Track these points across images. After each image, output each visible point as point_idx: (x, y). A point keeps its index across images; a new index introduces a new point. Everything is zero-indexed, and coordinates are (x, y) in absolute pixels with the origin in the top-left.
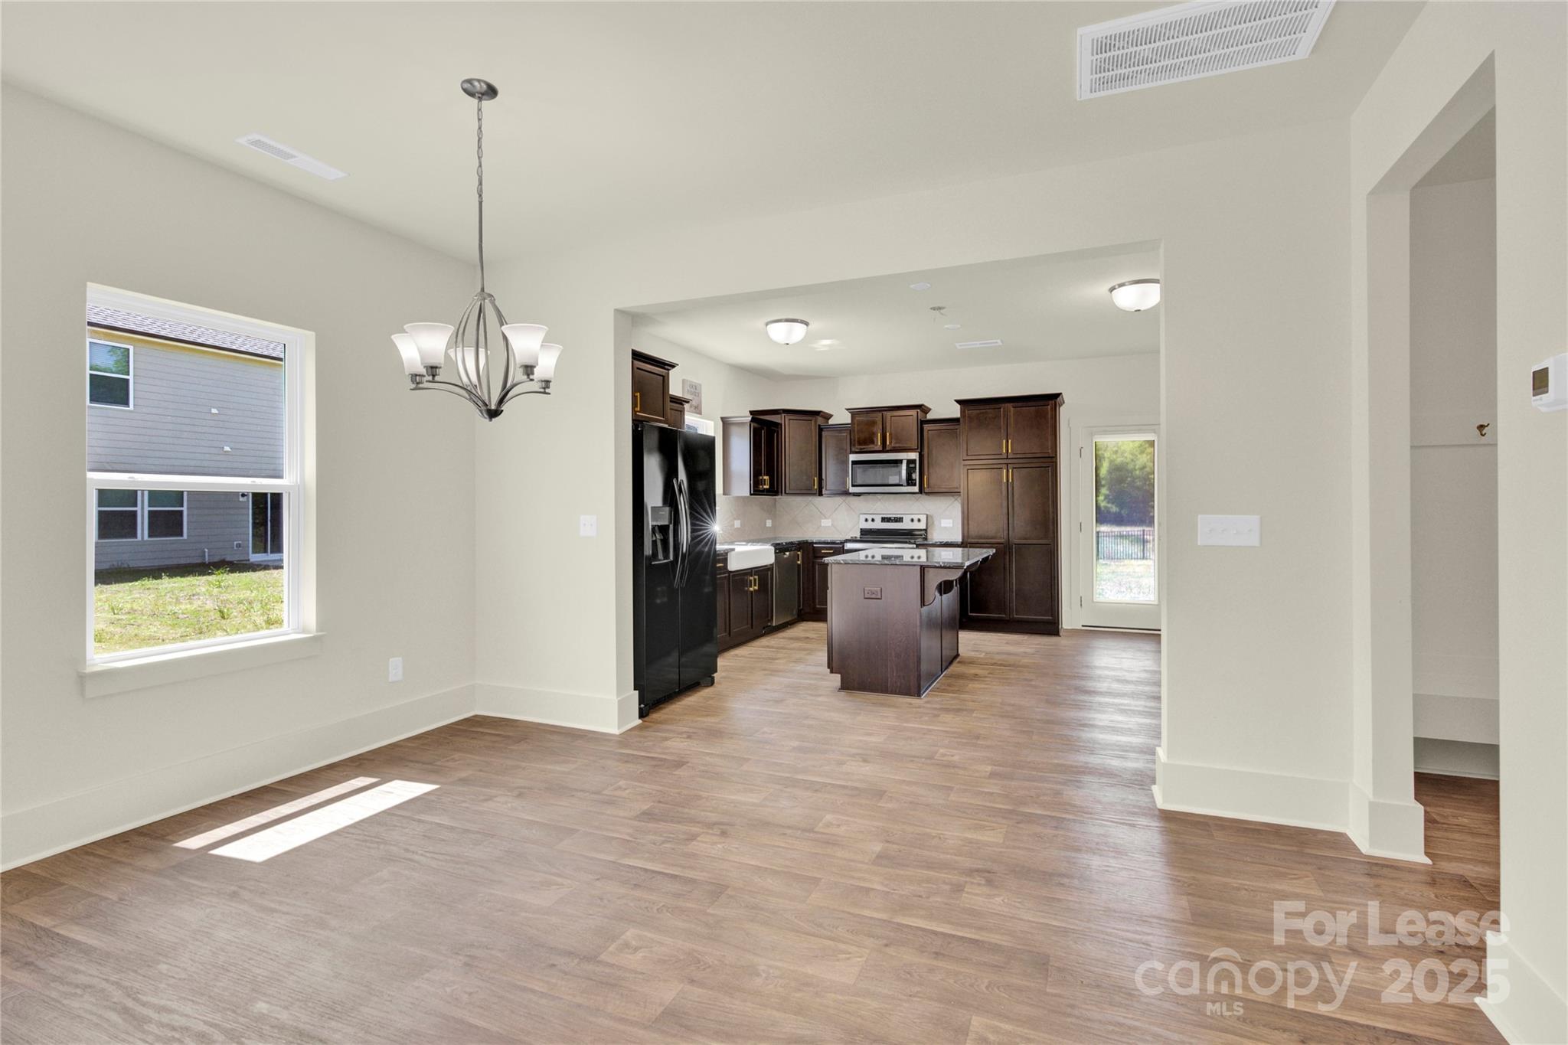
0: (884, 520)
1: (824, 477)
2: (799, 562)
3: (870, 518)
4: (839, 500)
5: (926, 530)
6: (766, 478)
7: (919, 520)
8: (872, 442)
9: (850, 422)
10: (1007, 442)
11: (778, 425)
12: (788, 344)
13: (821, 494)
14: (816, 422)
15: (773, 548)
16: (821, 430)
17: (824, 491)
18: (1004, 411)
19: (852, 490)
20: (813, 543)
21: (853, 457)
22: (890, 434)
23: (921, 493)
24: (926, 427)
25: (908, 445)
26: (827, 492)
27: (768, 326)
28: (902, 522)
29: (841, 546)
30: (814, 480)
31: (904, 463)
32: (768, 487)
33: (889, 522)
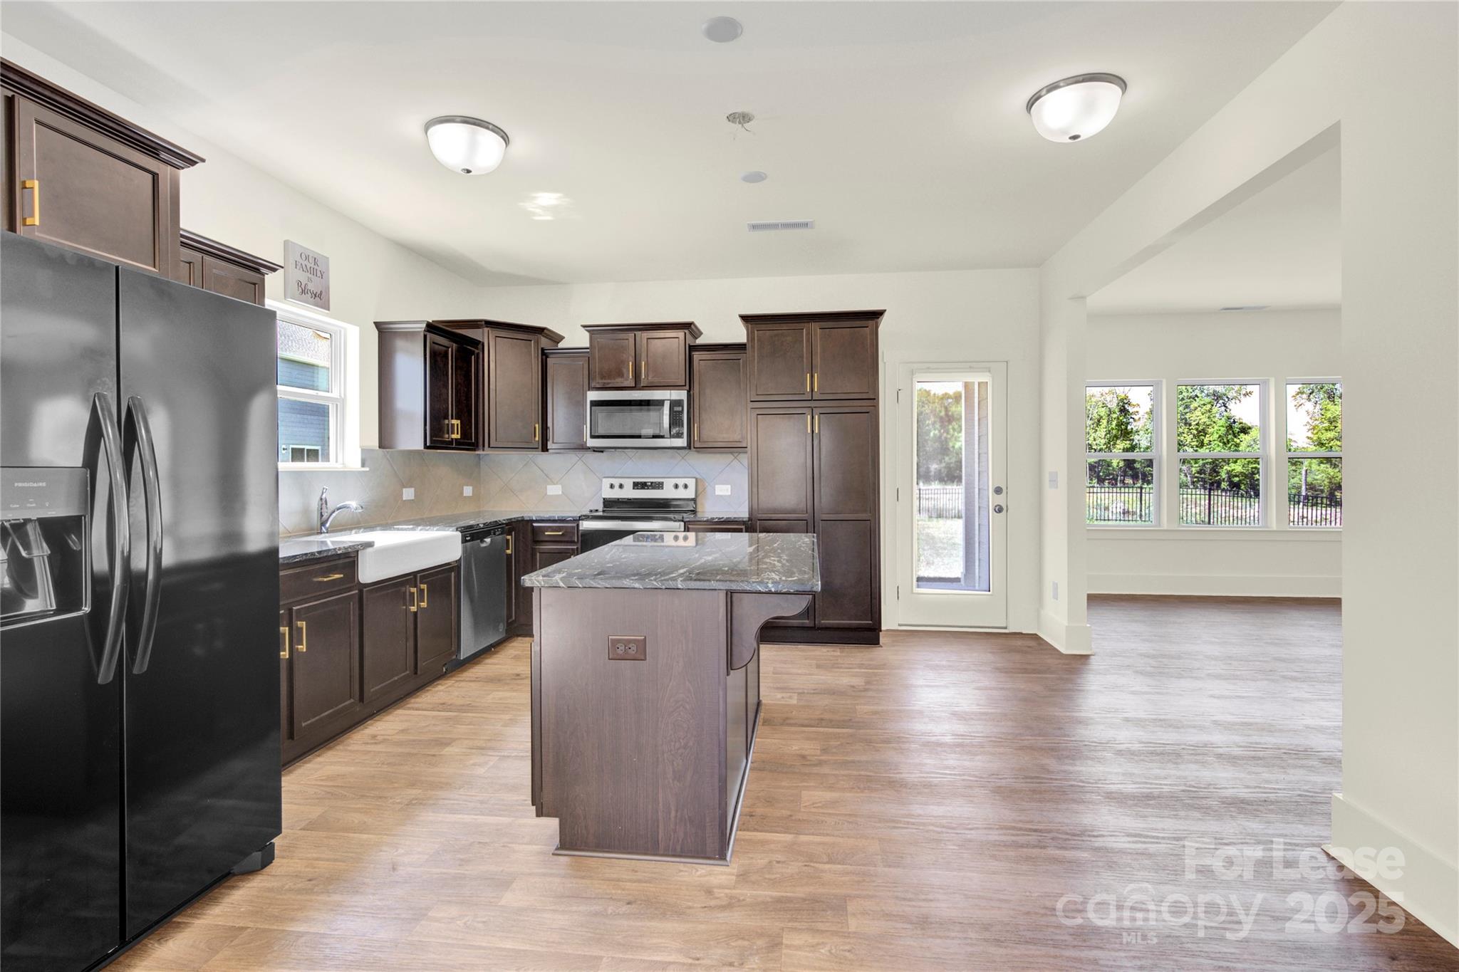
0: (637, 486)
1: (550, 424)
2: (509, 552)
3: (616, 482)
4: (573, 457)
5: (694, 500)
6: (456, 422)
7: (686, 486)
8: (620, 374)
9: (588, 345)
10: (812, 377)
11: (477, 343)
12: (469, 171)
13: (545, 449)
14: (537, 342)
15: (459, 534)
16: (545, 355)
17: (550, 445)
18: (808, 334)
19: (591, 443)
20: (533, 521)
21: (593, 396)
22: (647, 364)
23: (690, 448)
24: (697, 356)
25: (672, 381)
26: (554, 446)
27: (432, 130)
28: (663, 489)
29: (575, 525)
30: (535, 428)
31: (667, 405)
32: (459, 436)
33: (644, 489)
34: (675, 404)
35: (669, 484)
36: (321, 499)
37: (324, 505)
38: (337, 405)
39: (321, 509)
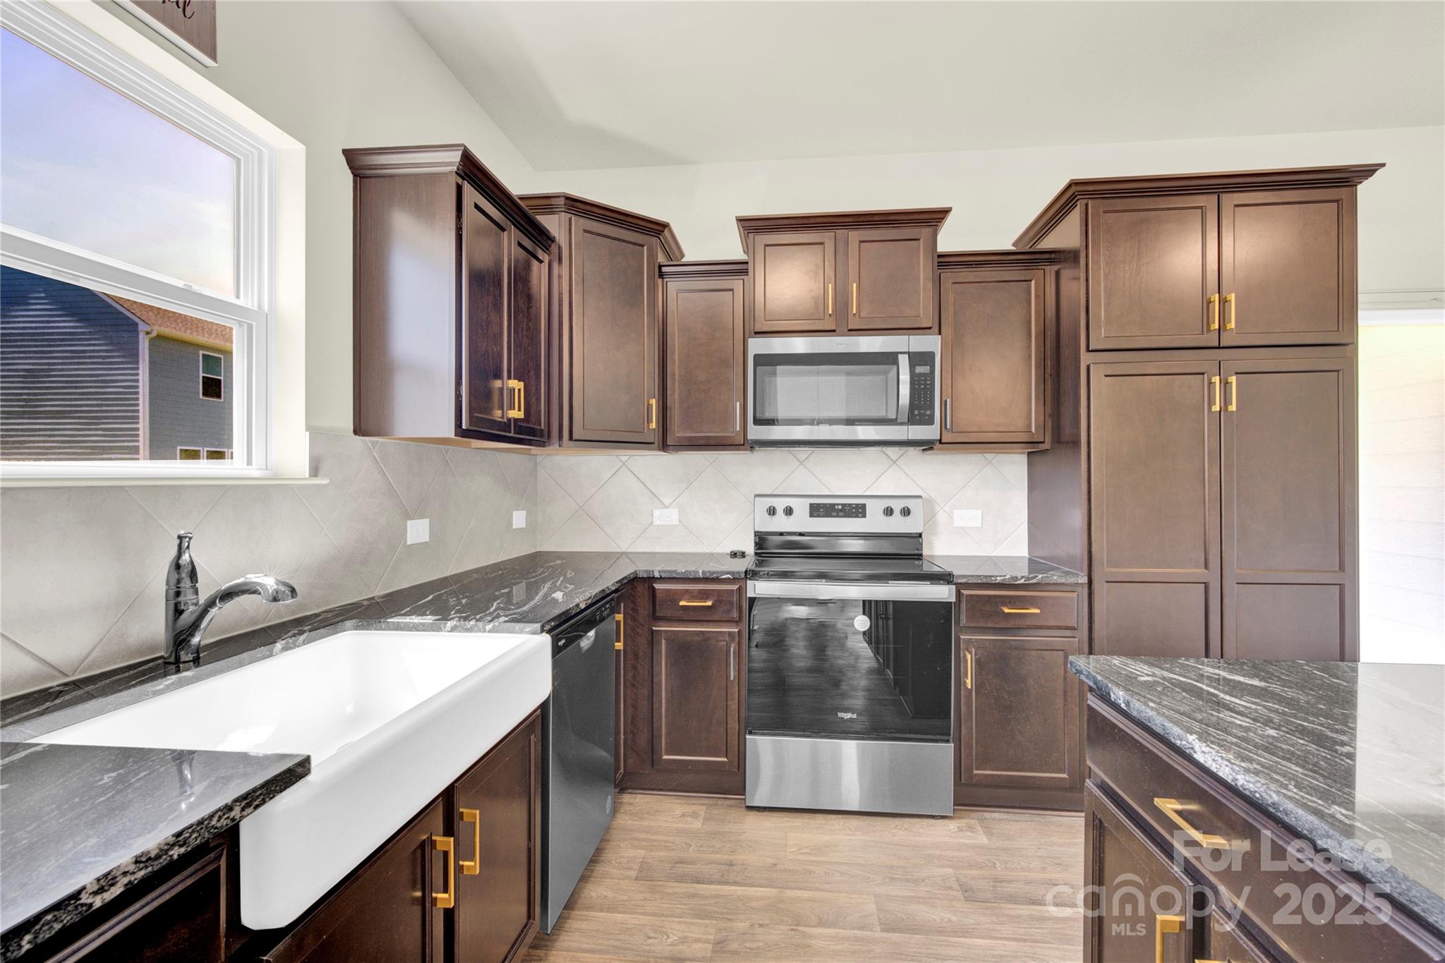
0: (817, 510)
1: (670, 401)
3: (780, 504)
5: (917, 536)
6: (516, 385)
7: (907, 512)
10: (1222, 301)
11: (549, 240)
13: (664, 444)
14: (652, 251)
15: (544, 638)
16: (662, 275)
17: (670, 439)
19: (755, 433)
20: (652, 582)
21: (758, 346)
22: (860, 288)
24: (948, 275)
25: (906, 320)
28: (864, 516)
29: (735, 587)
30: (649, 406)
31: (904, 361)
32: (521, 415)
33: (831, 516)
34: (919, 359)
35: (874, 508)
36: (177, 566)
37: (186, 583)
38: (250, 327)
39: (178, 594)
